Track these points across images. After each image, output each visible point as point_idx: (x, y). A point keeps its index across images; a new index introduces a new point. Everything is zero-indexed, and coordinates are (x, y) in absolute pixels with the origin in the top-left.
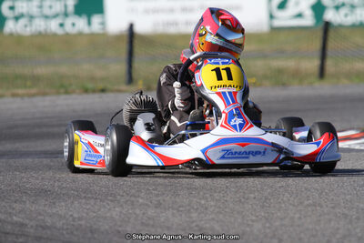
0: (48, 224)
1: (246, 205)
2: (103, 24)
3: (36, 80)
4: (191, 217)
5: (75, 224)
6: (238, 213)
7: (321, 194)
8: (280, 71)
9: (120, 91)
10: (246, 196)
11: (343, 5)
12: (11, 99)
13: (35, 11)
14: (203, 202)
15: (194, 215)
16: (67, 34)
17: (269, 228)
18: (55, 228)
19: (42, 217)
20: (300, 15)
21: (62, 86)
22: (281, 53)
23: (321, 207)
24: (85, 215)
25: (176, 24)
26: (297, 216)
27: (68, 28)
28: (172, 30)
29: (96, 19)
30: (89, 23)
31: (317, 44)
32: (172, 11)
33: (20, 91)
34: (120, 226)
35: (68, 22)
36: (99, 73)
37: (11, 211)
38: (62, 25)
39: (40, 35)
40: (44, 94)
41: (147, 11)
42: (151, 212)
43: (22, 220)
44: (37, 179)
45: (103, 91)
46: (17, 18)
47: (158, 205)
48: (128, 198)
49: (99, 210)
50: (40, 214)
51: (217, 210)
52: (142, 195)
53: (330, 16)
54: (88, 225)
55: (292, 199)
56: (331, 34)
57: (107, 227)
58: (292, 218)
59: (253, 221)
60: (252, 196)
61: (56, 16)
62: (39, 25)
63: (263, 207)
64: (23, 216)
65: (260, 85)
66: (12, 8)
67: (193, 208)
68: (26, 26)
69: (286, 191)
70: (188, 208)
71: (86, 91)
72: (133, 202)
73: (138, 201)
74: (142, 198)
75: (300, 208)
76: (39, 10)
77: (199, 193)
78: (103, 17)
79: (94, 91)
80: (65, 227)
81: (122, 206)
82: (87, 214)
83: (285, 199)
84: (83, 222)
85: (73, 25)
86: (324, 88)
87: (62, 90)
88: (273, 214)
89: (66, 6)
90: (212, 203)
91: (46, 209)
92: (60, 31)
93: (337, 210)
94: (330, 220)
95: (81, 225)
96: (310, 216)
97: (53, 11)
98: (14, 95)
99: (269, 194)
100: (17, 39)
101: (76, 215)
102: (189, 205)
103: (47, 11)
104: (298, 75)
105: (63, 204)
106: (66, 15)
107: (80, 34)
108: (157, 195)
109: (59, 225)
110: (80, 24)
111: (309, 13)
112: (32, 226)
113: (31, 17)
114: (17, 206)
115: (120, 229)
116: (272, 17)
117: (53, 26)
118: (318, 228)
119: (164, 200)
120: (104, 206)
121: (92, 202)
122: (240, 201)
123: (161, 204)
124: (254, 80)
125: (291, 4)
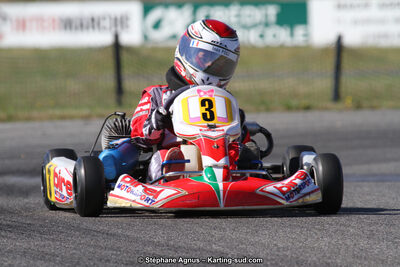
2: (307, 35)
5: (280, 254)
9: (326, 109)
16: (268, 48)
19: (244, 246)
21: (263, 103)
24: (290, 244)
25: (386, 36)
27: (270, 39)
28: (384, 43)
29: (299, 31)
30: (292, 35)
32: (382, 21)
34: (329, 258)
35: (269, 33)
36: (303, 89)
37: (209, 238)
38: (262, 36)
41: (356, 22)
42: (363, 243)
43: (221, 249)
45: (307, 108)
47: (371, 236)
48: (337, 227)
49: (306, 240)
50: (242, 243)
54: (294, 256)
57: (315, 259)
61: (255, 26)
64: (223, 244)
71: (289, 108)
73: (349, 231)
74: (353, 227)
78: (306, 30)
79: (298, 109)
81: (331, 236)
82: (293, 243)
84: (288, 253)
85: (274, 36)
89: (266, 16)
91: (248, 237)
92: (260, 43)
95: (286, 256)
101: (280, 245)
103: (248, 21)
105: (266, 232)
106: (267, 25)
107: (282, 47)
108: (370, 225)
110: (281, 36)
114: (217, 233)
115: (330, 261)
117: (253, 37)
119: (377, 231)
120: (311, 236)
121: (298, 230)
123: (374, 235)
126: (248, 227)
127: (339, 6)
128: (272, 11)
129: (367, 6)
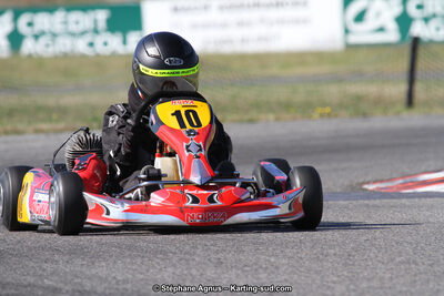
0: (88, 289)
1: (325, 263)
3: (62, 111)
4: (258, 279)
5: (120, 287)
6: (316, 272)
7: (415, 248)
8: (359, 98)
10: (325, 252)
11: (434, 16)
12: (32, 137)
13: (58, 27)
14: (272, 260)
15: (263, 276)
16: (98, 55)
17: (354, 290)
18: (95, 293)
19: (80, 280)
20: (381, 29)
22: (358, 76)
23: (415, 263)
24: (130, 276)
25: (230, 41)
26: (388, 275)
27: (100, 48)
28: (227, 49)
29: (133, 37)
30: (125, 42)
31: (404, 64)
32: (224, 25)
33: (44, 126)
35: (99, 41)
37: (40, 272)
38: (91, 44)
39: (65, 56)
41: (194, 26)
42: (210, 273)
46: (36, 37)
47: (219, 263)
48: (181, 256)
49: (148, 271)
50: (77, 277)
51: (290, 269)
52: (198, 252)
53: (418, 29)
54: (135, 289)
55: (380, 255)
56: (421, 52)
58: (381, 279)
59: (334, 282)
60: (332, 251)
61: (83, 33)
62: (64, 45)
63: (346, 265)
64: (56, 278)
65: (336, 116)
66: (30, 24)
67: (261, 267)
68: (47, 46)
69: (373, 245)
70: (255, 267)
72: (187, 260)
73: (194, 260)
74: (199, 255)
75: (391, 266)
76: (63, 26)
77: (267, 249)
80: (107, 292)
81: (174, 266)
82: (134, 276)
83: (372, 255)
84: (129, 286)
85: (105, 44)
86: (415, 119)
88: (358, 274)
89: (95, 21)
90: (284, 261)
91: (84, 269)
92: (89, 52)
93: (436, 269)
94: (428, 281)
95: (127, 290)
96: (402, 276)
97: (80, 28)
98: (37, 131)
99: (353, 248)
100: (38, 62)
101: (119, 278)
102: (256, 264)
103: (73, 28)
104: (381, 103)
105: (104, 264)
106: (96, 31)
107: (114, 55)
108: (217, 252)
109: (100, 289)
110: (114, 43)
111: (392, 27)
112: (67, 291)
113: (54, 35)
114: (49, 267)
116: (347, 31)
117: (81, 46)
118: (413, 290)
119: (225, 259)
120: (153, 266)
121: (139, 260)
122: (318, 258)
124: (328, 110)
125: (370, 15)
126: (83, 259)
127: (176, 9)
128: (102, 16)
129: (206, 8)
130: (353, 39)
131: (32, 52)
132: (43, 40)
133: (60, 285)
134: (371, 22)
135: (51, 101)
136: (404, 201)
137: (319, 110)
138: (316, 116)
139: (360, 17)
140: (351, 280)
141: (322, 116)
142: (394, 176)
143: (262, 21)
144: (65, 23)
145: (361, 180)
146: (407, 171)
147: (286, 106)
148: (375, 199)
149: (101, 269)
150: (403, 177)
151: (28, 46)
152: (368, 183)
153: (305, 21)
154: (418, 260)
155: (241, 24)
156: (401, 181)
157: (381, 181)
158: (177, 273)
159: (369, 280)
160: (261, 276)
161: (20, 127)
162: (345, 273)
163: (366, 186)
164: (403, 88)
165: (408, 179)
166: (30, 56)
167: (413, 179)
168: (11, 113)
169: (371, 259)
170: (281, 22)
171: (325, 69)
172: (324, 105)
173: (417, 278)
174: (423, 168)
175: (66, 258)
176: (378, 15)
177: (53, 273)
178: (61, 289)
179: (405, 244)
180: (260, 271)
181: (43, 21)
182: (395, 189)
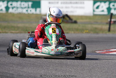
0: (21, 75)
1: (84, 71)
2: (40, 11)
3: (18, 28)
5: (30, 75)
6: (82, 73)
7: (108, 69)
8: (96, 28)
10: (84, 68)
12: (10, 34)
13: (19, 6)
14: (70, 70)
16: (29, 14)
20: (103, 11)
21: (27, 30)
22: (96, 23)
23: (108, 72)
26: (100, 75)
27: (29, 12)
29: (38, 10)
30: (36, 11)
32: (62, 8)
33: (13, 31)
35: (29, 10)
37: (9, 69)
38: (27, 11)
39: (20, 13)
40: (21, 33)
42: (54, 72)
43: (12, 73)
44: (18, 60)
46: (13, 8)
48: (47, 67)
49: (37, 71)
50: (19, 71)
51: (75, 72)
53: (113, 11)
54: (34, 75)
56: (113, 17)
59: (86, 76)
60: (86, 68)
61: (25, 8)
62: (20, 10)
63: (89, 72)
64: (13, 71)
65: (90, 33)
66: (11, 5)
67: (67, 71)
68: (15, 10)
69: (97, 67)
72: (48, 68)
73: (50, 68)
74: (51, 67)
75: (101, 73)
76: (20, 5)
77: (69, 67)
78: (40, 9)
80: (26, 76)
81: (44, 70)
82: (34, 72)
83: (96, 70)
84: (32, 74)
85: (31, 11)
86: (110, 35)
87: (27, 32)
88: (93, 74)
89: (28, 5)
90: (73, 70)
92: (26, 13)
95: (31, 75)
96: (104, 76)
98: (11, 33)
99: (92, 68)
100: (13, 14)
101: (30, 72)
102: (66, 71)
103: (23, 6)
104: (102, 30)
106: (29, 7)
107: (33, 14)
108: (56, 67)
110: (33, 11)
111: (106, 10)
112: (16, 75)
113: (17, 8)
114: (11, 68)
116: (94, 11)
117: (24, 11)
121: (35, 68)
122: (82, 70)
123: (57, 70)
124: (87, 31)
125: (100, 7)
126: (21, 67)
127: (50, 3)
128: (30, 4)
129: (57, 3)
130: (95, 13)
131: (11, 12)
132: (14, 9)
133: (14, 73)
134: (100, 9)
135: (15, 25)
136: (106, 56)
137: (85, 31)
138: (84, 32)
139: (98, 7)
140: (91, 76)
141: (86, 33)
142: (104, 49)
143: (72, 7)
144: (21, 5)
145: (95, 50)
146: (107, 48)
147: (77, 30)
148: (98, 55)
149: (25, 70)
150: (106, 50)
151: (11, 10)
152: (97, 51)
153: (83, 8)
154: (109, 72)
155: (66, 7)
156: (106, 51)
157: (100, 51)
158: (45, 72)
159: (95, 76)
160: (67, 74)
161: (7, 31)
162: (89, 74)
163: (96, 52)
164: (108, 26)
165: (108, 50)
166: (11, 13)
167: (109, 50)
168: (5, 28)
169: (96, 71)
170: (77, 8)
171: (88, 20)
172: (87, 30)
173: (108, 76)
174: (112, 48)
175: (16, 66)
176: (102, 7)
177: (12, 70)
178: (14, 74)
179: (105, 67)
180: (67, 72)
181: (15, 4)
182: (104, 53)
